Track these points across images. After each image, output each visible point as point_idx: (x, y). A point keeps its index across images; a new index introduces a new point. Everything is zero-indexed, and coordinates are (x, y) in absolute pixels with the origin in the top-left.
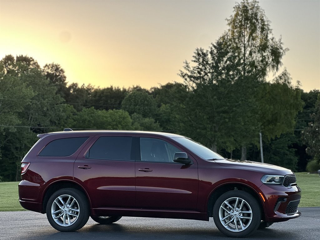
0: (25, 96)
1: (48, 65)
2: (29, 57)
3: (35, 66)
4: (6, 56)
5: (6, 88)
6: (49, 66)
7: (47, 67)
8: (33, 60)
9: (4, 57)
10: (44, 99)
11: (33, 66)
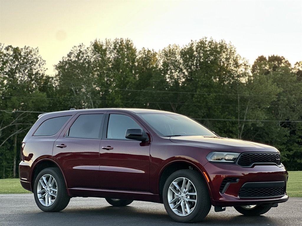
0: (270, 92)
1: (299, 62)
2: (281, 57)
3: (286, 64)
4: (259, 57)
5: (253, 86)
6: (300, 64)
7: (298, 64)
8: (284, 59)
9: (257, 58)
10: (292, 95)
11: (284, 64)
